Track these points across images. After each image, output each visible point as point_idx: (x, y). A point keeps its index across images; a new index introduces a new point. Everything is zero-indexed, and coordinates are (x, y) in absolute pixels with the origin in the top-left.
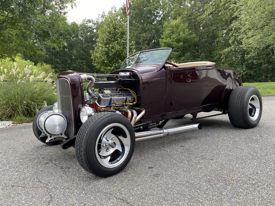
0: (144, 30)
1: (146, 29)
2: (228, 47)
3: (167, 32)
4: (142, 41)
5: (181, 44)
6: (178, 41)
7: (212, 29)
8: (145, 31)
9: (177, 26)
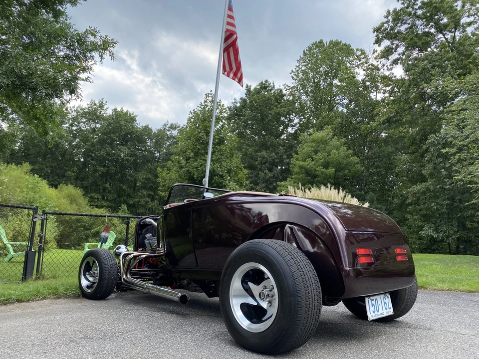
0: (264, 146)
1: (269, 144)
2: (421, 182)
3: (305, 149)
4: (259, 164)
5: (331, 170)
6: (326, 165)
7: (388, 152)
8: (267, 148)
9: (324, 142)
